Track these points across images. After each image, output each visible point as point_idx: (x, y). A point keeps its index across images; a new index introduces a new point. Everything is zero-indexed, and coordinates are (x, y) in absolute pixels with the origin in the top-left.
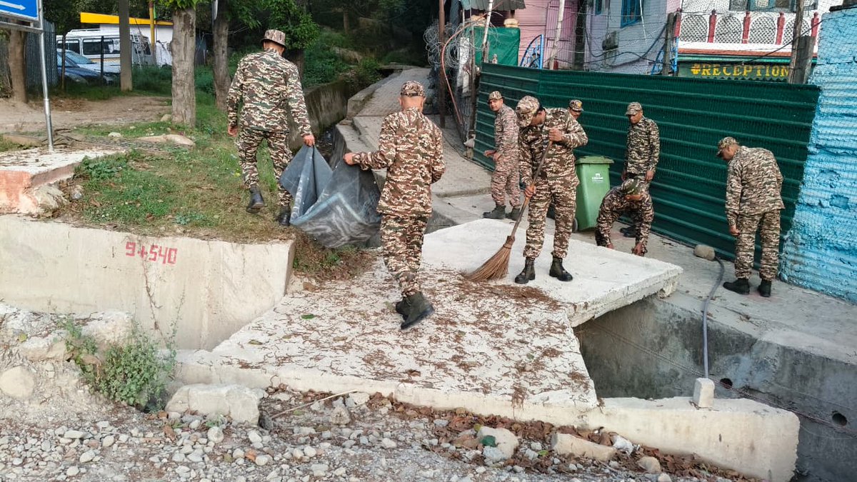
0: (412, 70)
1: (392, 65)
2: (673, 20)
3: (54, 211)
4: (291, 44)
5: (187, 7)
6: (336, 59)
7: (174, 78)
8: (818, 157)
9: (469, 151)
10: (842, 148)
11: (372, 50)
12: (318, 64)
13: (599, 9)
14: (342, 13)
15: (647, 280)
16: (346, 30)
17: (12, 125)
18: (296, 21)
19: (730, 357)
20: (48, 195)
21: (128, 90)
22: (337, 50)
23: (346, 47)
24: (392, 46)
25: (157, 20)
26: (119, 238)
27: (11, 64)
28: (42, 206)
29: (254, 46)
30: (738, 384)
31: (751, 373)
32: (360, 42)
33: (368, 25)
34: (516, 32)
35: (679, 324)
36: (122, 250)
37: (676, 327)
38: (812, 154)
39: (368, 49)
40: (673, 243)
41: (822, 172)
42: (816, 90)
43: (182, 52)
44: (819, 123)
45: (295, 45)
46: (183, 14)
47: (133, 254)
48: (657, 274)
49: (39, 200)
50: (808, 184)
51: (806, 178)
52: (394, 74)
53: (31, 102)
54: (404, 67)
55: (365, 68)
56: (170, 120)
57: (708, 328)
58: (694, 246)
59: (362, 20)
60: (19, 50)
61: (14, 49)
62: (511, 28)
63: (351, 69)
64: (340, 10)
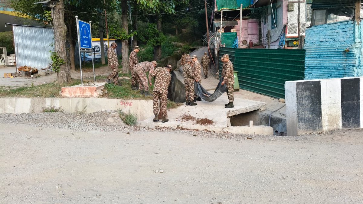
0: (202, 48)
1: (195, 47)
2: (285, 27)
3: (102, 96)
4: (157, 44)
5: (126, 39)
6: (173, 46)
7: (123, 60)
8: (308, 70)
9: (218, 76)
10: (312, 67)
11: (187, 41)
12: (167, 49)
13: (265, 23)
14: (175, 28)
15: (254, 106)
16: (177, 35)
17: (77, 77)
18: (158, 35)
19: (277, 124)
20: (100, 92)
21: (104, 64)
22: (174, 43)
23: (178, 41)
24: (195, 39)
25: (109, 38)
26: (119, 101)
27: (71, 59)
28: (99, 95)
29: (143, 45)
30: (279, 132)
31: (282, 128)
32: (182, 39)
33: (186, 32)
34: (235, 33)
35: (265, 118)
36: (120, 103)
37: (264, 119)
38: (306, 69)
39: (186, 41)
40: (274, 99)
41: (309, 74)
42: (305, 51)
43: (125, 53)
44: (306, 59)
45: (158, 44)
46: (125, 41)
47: (122, 104)
48: (257, 104)
49: (98, 94)
50: (306, 77)
51: (305, 76)
52: (195, 50)
53: (77, 70)
54: (199, 47)
55: (185, 49)
56: (122, 73)
57: (271, 117)
58: (279, 99)
59: (183, 30)
60: (73, 54)
61: (72, 54)
62: (233, 32)
63: (179, 50)
64: (175, 27)
